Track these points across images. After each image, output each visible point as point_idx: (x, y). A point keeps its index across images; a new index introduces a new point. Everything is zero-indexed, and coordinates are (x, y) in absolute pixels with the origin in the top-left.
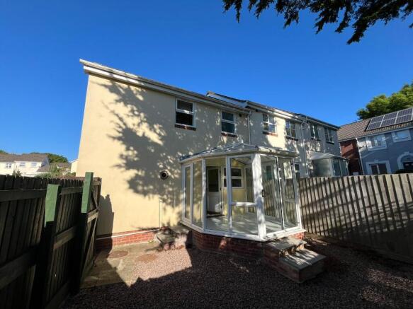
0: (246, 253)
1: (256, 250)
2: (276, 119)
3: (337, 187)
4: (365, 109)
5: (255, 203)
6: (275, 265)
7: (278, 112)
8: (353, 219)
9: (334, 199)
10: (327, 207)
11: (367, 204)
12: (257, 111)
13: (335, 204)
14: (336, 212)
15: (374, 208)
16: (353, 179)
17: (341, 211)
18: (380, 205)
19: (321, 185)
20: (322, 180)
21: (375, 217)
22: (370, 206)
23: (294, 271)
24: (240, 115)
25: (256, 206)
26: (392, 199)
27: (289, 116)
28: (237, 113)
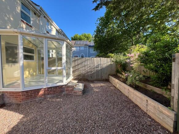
0: (56, 93)
1: (62, 89)
2: (52, 27)
3: (81, 61)
4: (73, 37)
5: (63, 67)
6: (71, 92)
7: (54, 23)
8: (84, 71)
9: (80, 65)
10: (77, 68)
11: (88, 67)
12: (44, 17)
13: (80, 67)
14: (80, 70)
15: (90, 68)
16: (86, 58)
17: (81, 69)
18: (91, 66)
19: (76, 60)
20: (77, 59)
21: (89, 70)
22: (89, 67)
23: (80, 91)
24: (35, 14)
25: (62, 69)
26: (94, 65)
27: (58, 28)
28: (32, 11)
